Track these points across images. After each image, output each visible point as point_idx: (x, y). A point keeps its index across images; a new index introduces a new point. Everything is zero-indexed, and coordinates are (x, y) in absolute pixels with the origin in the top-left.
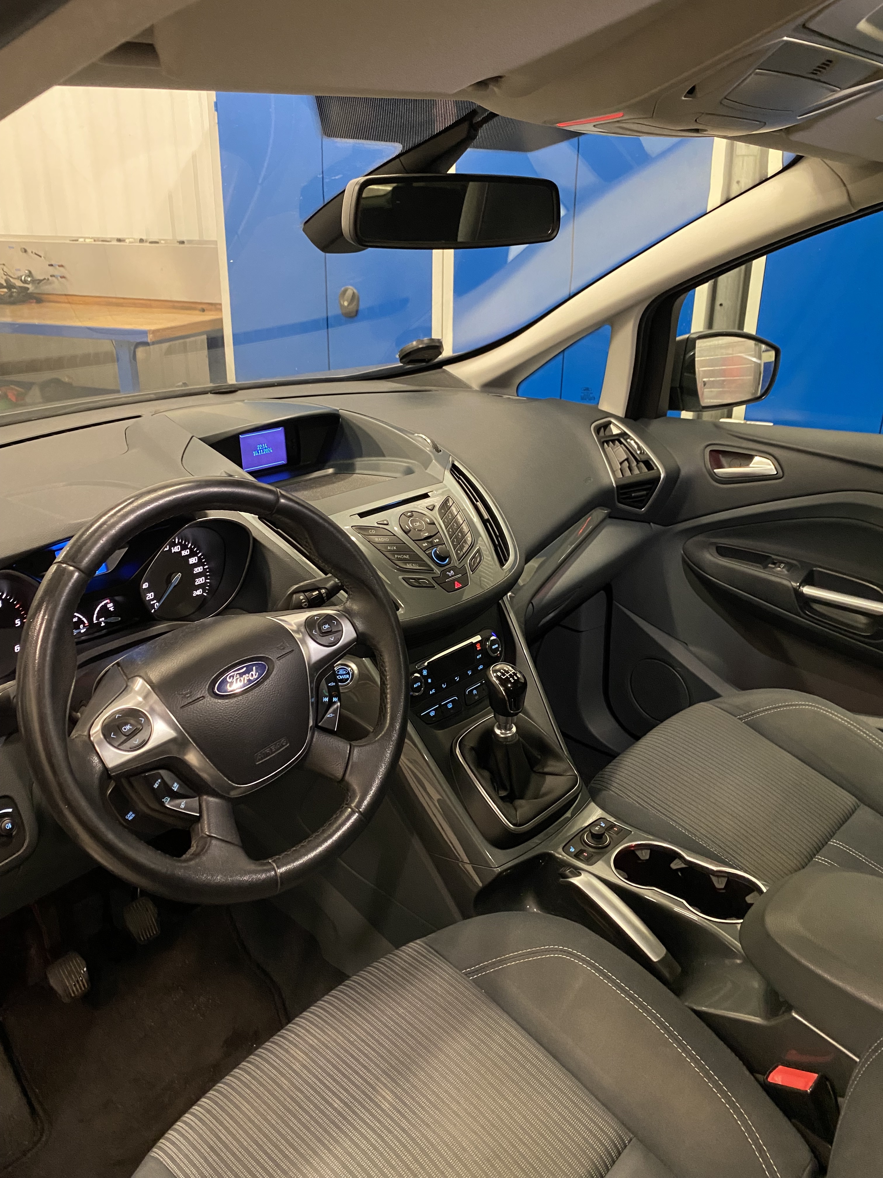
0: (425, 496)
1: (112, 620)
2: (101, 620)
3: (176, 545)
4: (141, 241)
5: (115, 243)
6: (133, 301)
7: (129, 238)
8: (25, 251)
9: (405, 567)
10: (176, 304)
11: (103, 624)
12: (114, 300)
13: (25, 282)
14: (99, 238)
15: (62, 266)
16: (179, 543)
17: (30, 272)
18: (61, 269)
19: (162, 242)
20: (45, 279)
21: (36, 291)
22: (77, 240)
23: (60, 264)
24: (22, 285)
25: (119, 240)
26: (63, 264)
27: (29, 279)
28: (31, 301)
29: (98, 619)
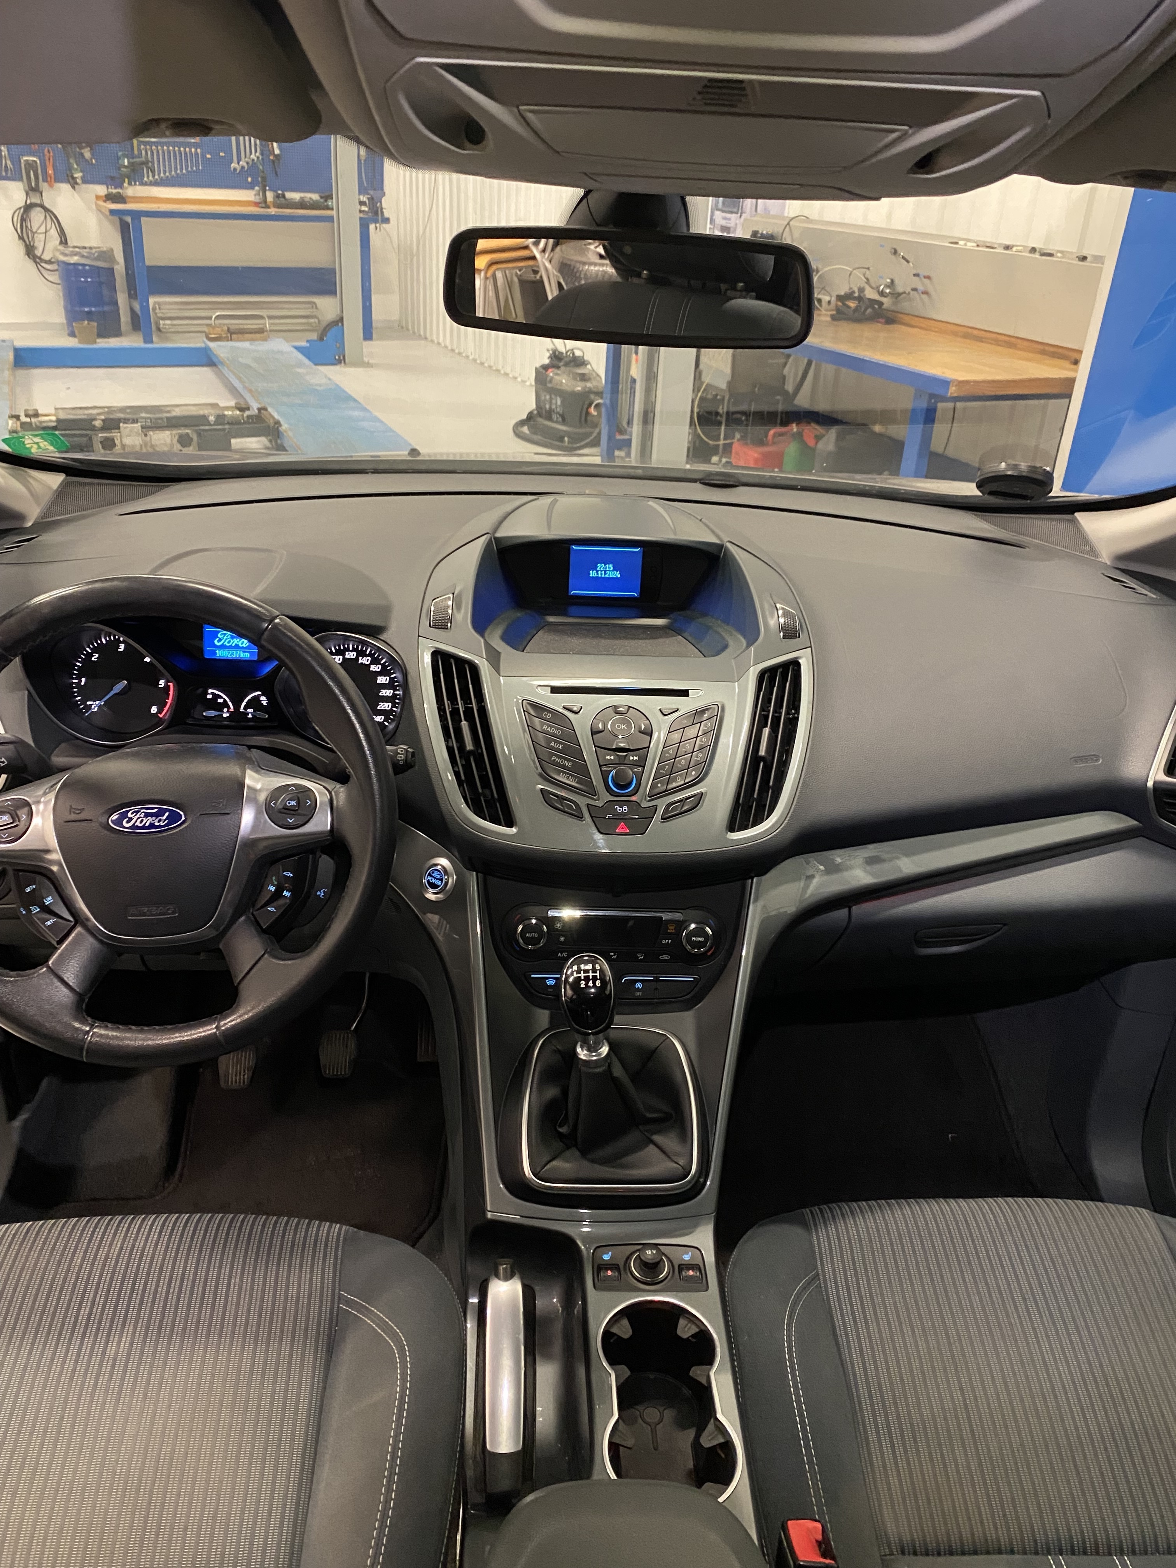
0: (684, 693)
1: (259, 714)
2: (249, 710)
3: (367, 656)
4: (1033, 250)
5: (1000, 250)
6: (994, 336)
7: (1017, 246)
8: (895, 252)
9: (556, 777)
10: (1047, 348)
11: (250, 716)
12: (975, 332)
13: (882, 294)
14: (984, 242)
15: (928, 277)
16: (370, 655)
17: (892, 281)
18: (926, 281)
19: (1059, 255)
20: (904, 293)
21: (893, 308)
22: (957, 243)
23: (926, 274)
24: (876, 297)
25: (1007, 248)
26: (931, 275)
27: (888, 291)
28: (880, 320)
29: (246, 708)
